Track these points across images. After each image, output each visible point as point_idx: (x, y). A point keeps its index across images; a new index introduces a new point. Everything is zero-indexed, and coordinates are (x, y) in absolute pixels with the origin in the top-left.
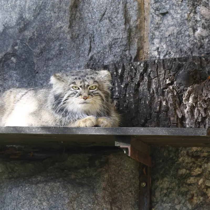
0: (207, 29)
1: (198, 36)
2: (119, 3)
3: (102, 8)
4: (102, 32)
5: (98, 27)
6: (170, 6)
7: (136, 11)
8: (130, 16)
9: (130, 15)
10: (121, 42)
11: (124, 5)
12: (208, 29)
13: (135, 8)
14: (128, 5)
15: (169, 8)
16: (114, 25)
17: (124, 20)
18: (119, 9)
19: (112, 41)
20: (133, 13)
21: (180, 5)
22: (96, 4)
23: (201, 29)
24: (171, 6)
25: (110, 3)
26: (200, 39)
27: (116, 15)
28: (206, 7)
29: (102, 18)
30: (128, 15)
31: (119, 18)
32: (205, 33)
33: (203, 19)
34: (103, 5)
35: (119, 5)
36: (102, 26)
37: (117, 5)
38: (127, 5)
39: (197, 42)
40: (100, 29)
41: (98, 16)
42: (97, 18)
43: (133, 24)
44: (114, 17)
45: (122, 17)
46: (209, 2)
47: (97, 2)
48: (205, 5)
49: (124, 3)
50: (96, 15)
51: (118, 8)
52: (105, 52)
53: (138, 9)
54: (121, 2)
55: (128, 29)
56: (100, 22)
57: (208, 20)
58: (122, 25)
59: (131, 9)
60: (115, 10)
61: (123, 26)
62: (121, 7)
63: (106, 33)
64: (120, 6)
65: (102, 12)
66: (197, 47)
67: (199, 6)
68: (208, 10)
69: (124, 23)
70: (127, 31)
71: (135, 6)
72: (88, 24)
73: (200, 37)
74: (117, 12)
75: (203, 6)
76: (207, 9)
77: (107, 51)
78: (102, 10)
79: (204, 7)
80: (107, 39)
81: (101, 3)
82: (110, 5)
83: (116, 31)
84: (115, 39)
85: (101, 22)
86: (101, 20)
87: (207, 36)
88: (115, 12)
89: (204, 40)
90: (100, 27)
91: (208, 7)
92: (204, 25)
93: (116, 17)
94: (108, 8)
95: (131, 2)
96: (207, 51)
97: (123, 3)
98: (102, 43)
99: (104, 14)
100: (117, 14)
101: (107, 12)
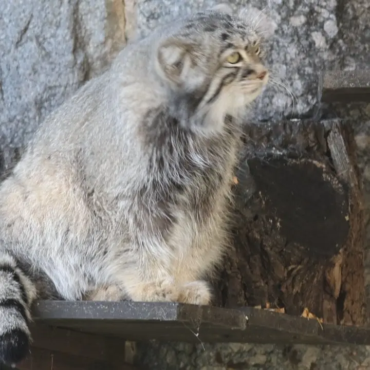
2: (61, 3)
3: (22, 15)
4: (21, 71)
5: (11, 60)
6: (180, 7)
7: (102, 20)
8: (88, 33)
9: (86, 31)
10: (63, 95)
11: (72, 7)
12: (266, 62)
13: (99, 14)
14: (82, 6)
15: (178, 14)
16: (48, 55)
17: (71, 43)
18: (62, 16)
19: (44, 92)
20: (94, 26)
21: (201, 5)
22: (9, 5)
24: (183, 8)
25: (40, 2)
27: (53, 32)
28: (260, 8)
29: (21, 39)
30: (83, 31)
31: (60, 38)
34: (24, 7)
35: (60, 7)
36: (23, 56)
37: (56, 7)
38: (80, 7)
40: (16, 64)
41: (13, 33)
42: (11, 39)
43: (95, 52)
44: (48, 35)
48: (259, 5)
49: (72, 3)
50: (8, 31)
51: (56, 13)
52: (26, 120)
53: (106, 16)
54: (66, 1)
55: (82, 64)
56: (17, 47)
57: (268, 41)
58: (66, 53)
59: (89, 16)
60: (50, 20)
61: (70, 57)
62: (66, 12)
63: (30, 75)
64: (62, 9)
65: (22, 25)
67: (244, 6)
68: (265, 16)
69: (72, 49)
70: (80, 69)
71: (98, 8)
74: (56, 22)
75: (254, 6)
76: (263, 14)
77: (31, 115)
78: (22, 19)
79: (256, 9)
80: (30, 87)
82: (39, 8)
83: (53, 70)
84: (50, 88)
85: (20, 48)
86: (18, 44)
88: (51, 23)
90: (16, 60)
91: (265, 10)
93: (53, 36)
94: (35, 14)
96: (263, 115)
97: (69, 2)
98: (20, 97)
99: (26, 29)
100: (55, 28)
101: (34, 23)
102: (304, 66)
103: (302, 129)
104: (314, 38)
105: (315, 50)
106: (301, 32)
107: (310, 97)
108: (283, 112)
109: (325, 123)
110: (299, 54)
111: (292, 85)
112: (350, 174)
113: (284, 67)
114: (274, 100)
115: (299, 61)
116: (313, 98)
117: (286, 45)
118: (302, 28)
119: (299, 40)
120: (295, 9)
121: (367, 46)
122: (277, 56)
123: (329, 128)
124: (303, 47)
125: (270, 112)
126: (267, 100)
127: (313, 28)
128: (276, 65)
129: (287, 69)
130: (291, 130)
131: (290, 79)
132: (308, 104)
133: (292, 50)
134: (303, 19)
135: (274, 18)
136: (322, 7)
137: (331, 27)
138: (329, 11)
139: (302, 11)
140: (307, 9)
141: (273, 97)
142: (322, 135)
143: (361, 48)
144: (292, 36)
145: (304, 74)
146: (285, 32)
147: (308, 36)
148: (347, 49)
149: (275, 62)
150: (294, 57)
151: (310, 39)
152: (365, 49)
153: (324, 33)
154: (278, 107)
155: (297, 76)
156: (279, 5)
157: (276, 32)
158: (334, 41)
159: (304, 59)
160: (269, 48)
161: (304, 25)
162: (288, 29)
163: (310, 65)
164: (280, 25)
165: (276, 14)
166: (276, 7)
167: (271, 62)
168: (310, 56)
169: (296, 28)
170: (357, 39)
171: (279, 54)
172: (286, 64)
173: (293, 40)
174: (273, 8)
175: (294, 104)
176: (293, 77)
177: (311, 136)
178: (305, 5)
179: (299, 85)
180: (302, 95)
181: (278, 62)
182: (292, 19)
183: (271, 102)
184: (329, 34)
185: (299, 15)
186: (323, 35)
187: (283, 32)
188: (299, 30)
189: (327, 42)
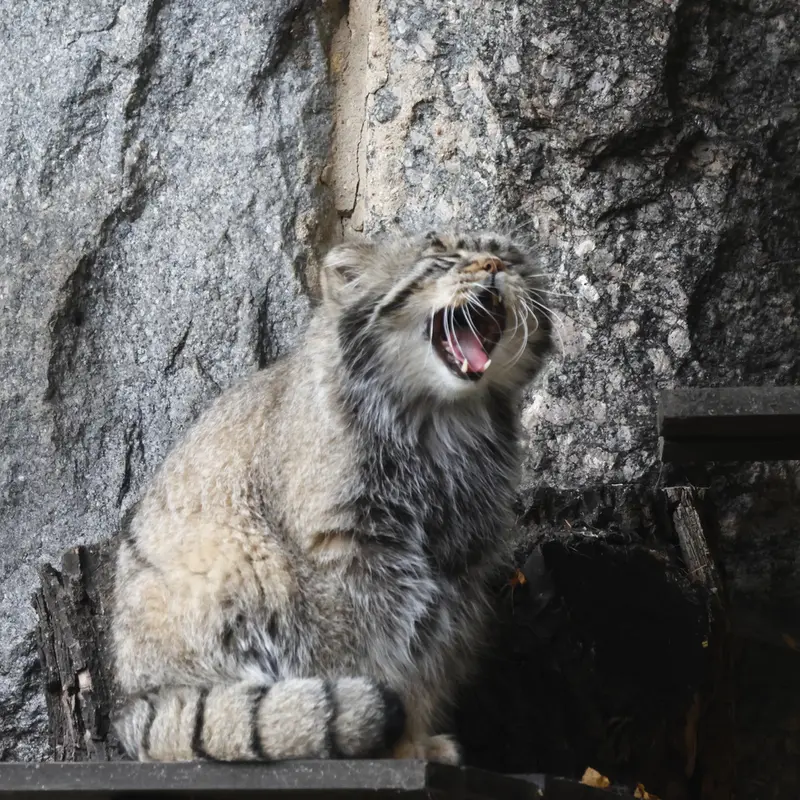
0: (567, 397)
1: (534, 424)
2: (238, 304)
3: (175, 323)
5: (157, 396)
8: (283, 351)
9: (280, 348)
11: (256, 309)
12: (573, 397)
13: (299, 320)
14: (274, 307)
16: (217, 387)
18: (239, 324)
22: (154, 308)
23: (546, 395)
25: (204, 303)
26: (543, 434)
27: (224, 349)
29: (173, 360)
30: (275, 349)
31: (236, 360)
32: (560, 412)
33: (555, 360)
34: (177, 310)
35: (236, 312)
36: (176, 390)
37: (230, 310)
38: (270, 309)
39: (530, 446)
40: (165, 403)
41: (159, 351)
42: (156, 362)
44: (218, 356)
45: (246, 356)
46: (577, 292)
47: (157, 302)
48: (561, 304)
49: (256, 303)
50: (153, 349)
51: (231, 320)
54: (246, 300)
56: (166, 375)
57: (575, 363)
59: (284, 325)
60: (220, 330)
62: (246, 318)
64: (240, 313)
65: (175, 339)
66: (529, 468)
68: (571, 322)
71: (299, 310)
72: (122, 387)
73: (540, 428)
74: (231, 334)
76: (567, 318)
78: (174, 331)
79: (556, 312)
81: (173, 303)
82: (203, 312)
86: (169, 370)
87: (570, 425)
88: (222, 336)
89: (559, 439)
90: (165, 396)
91: (571, 313)
92: (558, 380)
93: (223, 358)
94: (196, 320)
95: (283, 298)
96: (568, 484)
97: (251, 301)
99: (181, 346)
100: (228, 344)
101: (193, 336)
102: (635, 404)
103: (630, 499)
104: (652, 358)
105: (652, 377)
106: (631, 349)
107: (646, 454)
108: (602, 478)
109: (670, 491)
110: (626, 384)
111: (614, 434)
112: (710, 572)
113: (604, 405)
114: (586, 459)
115: (626, 395)
116: (649, 456)
117: (606, 369)
118: (632, 342)
119: (626, 362)
120: (621, 310)
121: (738, 371)
122: (591, 387)
123: (676, 498)
124: (633, 373)
125: (579, 478)
126: (574, 459)
127: (650, 342)
128: (588, 403)
129: (608, 408)
130: (614, 501)
131: (613, 424)
132: (642, 465)
133: (616, 379)
134: (634, 327)
135: (587, 325)
136: (664, 307)
137: (679, 340)
138: (676, 313)
139: (632, 313)
140: (640, 311)
141: (584, 454)
142: (664, 510)
143: (730, 375)
144: (615, 354)
145: (635, 417)
146: (605, 347)
147: (641, 354)
148: (705, 375)
149: (587, 396)
150: (619, 388)
151: (645, 361)
152: (736, 376)
153: (668, 351)
154: (593, 470)
155: (623, 420)
156: (594, 303)
157: (590, 347)
158: (686, 362)
159: (635, 392)
160: (579, 375)
161: (635, 336)
162: (609, 342)
163: (645, 401)
164: (595, 337)
165: (591, 319)
166: (589, 307)
167: (581, 398)
168: (644, 387)
169: (623, 341)
170: (722, 360)
171: (593, 384)
172: (606, 401)
173: (617, 361)
174: (584, 308)
175: (618, 464)
176: (616, 421)
177: (647, 510)
178: (638, 304)
179: (626, 433)
180: (631, 451)
181: (592, 396)
182: (616, 327)
183: (581, 462)
184: (677, 352)
185: (627, 320)
186: (666, 353)
187: (601, 348)
188: (627, 344)
189: (672, 364)
